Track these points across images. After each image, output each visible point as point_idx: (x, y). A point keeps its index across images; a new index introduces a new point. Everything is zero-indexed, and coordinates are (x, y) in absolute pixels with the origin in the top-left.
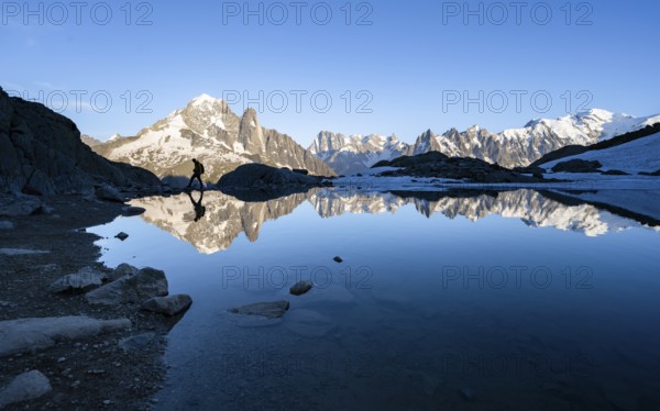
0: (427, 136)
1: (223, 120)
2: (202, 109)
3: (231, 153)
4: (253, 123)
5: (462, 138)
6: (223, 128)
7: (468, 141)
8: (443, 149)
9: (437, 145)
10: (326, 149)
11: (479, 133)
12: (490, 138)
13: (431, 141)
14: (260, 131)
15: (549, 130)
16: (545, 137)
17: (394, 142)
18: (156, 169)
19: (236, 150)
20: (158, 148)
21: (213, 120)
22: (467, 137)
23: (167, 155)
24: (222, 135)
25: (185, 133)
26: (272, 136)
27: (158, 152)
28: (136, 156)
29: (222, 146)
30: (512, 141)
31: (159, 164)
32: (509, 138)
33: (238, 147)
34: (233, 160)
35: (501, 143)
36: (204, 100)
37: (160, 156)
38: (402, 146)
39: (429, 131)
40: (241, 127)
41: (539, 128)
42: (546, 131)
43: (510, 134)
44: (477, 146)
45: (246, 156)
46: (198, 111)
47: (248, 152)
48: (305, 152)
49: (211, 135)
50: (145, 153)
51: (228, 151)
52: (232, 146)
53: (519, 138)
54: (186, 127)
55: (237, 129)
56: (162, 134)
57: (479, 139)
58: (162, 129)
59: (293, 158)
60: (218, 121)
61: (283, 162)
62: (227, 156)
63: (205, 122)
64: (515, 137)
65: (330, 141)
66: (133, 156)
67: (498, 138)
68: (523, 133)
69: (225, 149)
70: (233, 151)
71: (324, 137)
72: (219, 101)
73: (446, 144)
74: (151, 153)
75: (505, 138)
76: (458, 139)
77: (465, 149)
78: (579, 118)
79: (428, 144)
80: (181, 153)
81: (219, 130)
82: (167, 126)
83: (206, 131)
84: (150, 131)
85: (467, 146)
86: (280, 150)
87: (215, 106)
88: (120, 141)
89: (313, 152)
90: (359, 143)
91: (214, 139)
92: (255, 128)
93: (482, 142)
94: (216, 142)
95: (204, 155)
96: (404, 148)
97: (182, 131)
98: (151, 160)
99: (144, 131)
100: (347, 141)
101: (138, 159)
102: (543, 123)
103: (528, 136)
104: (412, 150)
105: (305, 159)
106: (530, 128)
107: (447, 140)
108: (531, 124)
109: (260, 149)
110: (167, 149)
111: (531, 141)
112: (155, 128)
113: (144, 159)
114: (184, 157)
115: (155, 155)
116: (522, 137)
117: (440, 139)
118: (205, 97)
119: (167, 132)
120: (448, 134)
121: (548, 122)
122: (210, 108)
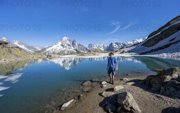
0: (111, 44)
4: (75, 43)
5: (119, 44)
7: (120, 45)
8: (115, 47)
9: (114, 46)
11: (122, 43)
12: (125, 44)
13: (112, 45)
14: (77, 44)
15: (137, 42)
17: (105, 45)
20: (56, 48)
21: (67, 42)
23: (58, 50)
24: (69, 45)
25: (61, 45)
26: (79, 45)
27: (56, 49)
28: (52, 50)
31: (56, 52)
33: (72, 48)
36: (65, 38)
37: (57, 50)
41: (135, 41)
43: (129, 43)
46: (64, 40)
47: (74, 49)
48: (86, 48)
49: (67, 45)
50: (54, 50)
53: (131, 44)
54: (62, 44)
55: (72, 44)
56: (57, 46)
59: (84, 49)
60: (68, 42)
62: (70, 50)
63: (65, 43)
67: (127, 44)
68: (131, 42)
69: (70, 48)
71: (90, 45)
72: (68, 38)
73: (115, 46)
74: (55, 49)
77: (120, 47)
81: (68, 44)
85: (120, 46)
86: (81, 48)
87: (67, 39)
88: (48, 47)
91: (67, 46)
93: (123, 45)
94: (68, 47)
95: (65, 50)
96: (107, 47)
99: (53, 45)
100: (95, 46)
102: (136, 40)
103: (133, 43)
105: (86, 50)
106: (133, 42)
108: (133, 41)
109: (77, 48)
110: (58, 49)
112: (55, 44)
114: (61, 50)
117: (114, 44)
118: (65, 37)
119: (58, 45)
120: (116, 43)
121: (137, 40)
122: (66, 40)
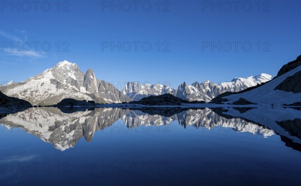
0: (184, 86)
1: (75, 74)
2: (63, 69)
3: (78, 93)
4: (91, 77)
5: (201, 86)
6: (75, 79)
7: (204, 88)
8: (192, 92)
9: (189, 90)
10: (131, 91)
11: (209, 84)
12: (215, 87)
13: (186, 88)
14: (95, 80)
15: (243, 83)
16: (241, 87)
17: (167, 88)
18: (34, 101)
19: (81, 91)
21: (70, 74)
22: (204, 86)
23: (41, 93)
24: (74, 82)
25: (52, 81)
27: (36, 92)
28: (23, 94)
29: (73, 89)
30: (225, 88)
31: (36, 98)
32: (224, 87)
33: (83, 89)
34: (80, 97)
35: (220, 89)
36: (64, 64)
37: (37, 94)
38: (171, 90)
39: (184, 83)
40: (85, 79)
41: (238, 83)
42: (241, 84)
43: (224, 85)
44: (209, 91)
45: (87, 94)
46: (61, 69)
47: (88, 92)
48: (120, 92)
50: (29, 92)
51: (77, 91)
52: (79, 89)
53: (229, 87)
54: (54, 78)
55: (83, 80)
57: (210, 87)
58: (40, 79)
59: (113, 95)
60: (72, 75)
61: (108, 98)
62: (76, 94)
63: (65, 76)
64: (227, 87)
65: (133, 87)
66: (20, 94)
67: (219, 87)
68: (230, 84)
69: (75, 90)
70: (80, 91)
71: (130, 85)
72: (73, 65)
73: (193, 90)
75: (222, 87)
76: (199, 87)
77: (203, 92)
78: (256, 78)
79: (184, 89)
80: (50, 92)
81: (73, 80)
82: (43, 77)
83: (65, 80)
84: (33, 80)
85: (204, 91)
86: (106, 91)
87: (71, 67)
89: (125, 93)
90: (149, 88)
92: (92, 80)
93: (211, 89)
95: (63, 94)
96: (172, 91)
97: (51, 80)
98: (32, 96)
99: (29, 80)
100: (143, 87)
101: (24, 95)
102: (240, 80)
103: (233, 86)
104: (176, 92)
105: (120, 96)
106: (234, 82)
107: (194, 88)
108: (234, 80)
109: (95, 91)
111: (235, 88)
112: (36, 79)
113: (28, 95)
114: (51, 94)
115: (34, 93)
116: (230, 87)
117: (190, 87)
118: (66, 62)
119: (42, 80)
120: (194, 85)
121: (242, 79)
122: (68, 68)
